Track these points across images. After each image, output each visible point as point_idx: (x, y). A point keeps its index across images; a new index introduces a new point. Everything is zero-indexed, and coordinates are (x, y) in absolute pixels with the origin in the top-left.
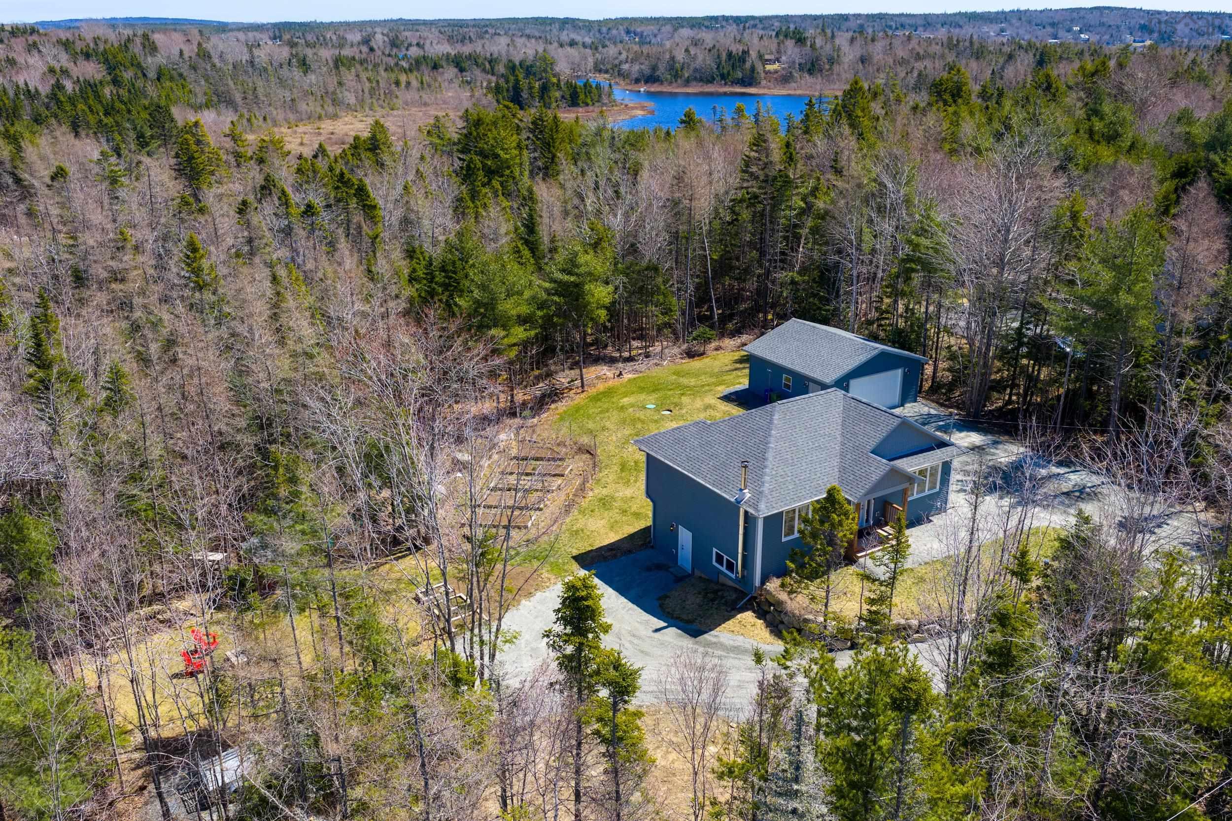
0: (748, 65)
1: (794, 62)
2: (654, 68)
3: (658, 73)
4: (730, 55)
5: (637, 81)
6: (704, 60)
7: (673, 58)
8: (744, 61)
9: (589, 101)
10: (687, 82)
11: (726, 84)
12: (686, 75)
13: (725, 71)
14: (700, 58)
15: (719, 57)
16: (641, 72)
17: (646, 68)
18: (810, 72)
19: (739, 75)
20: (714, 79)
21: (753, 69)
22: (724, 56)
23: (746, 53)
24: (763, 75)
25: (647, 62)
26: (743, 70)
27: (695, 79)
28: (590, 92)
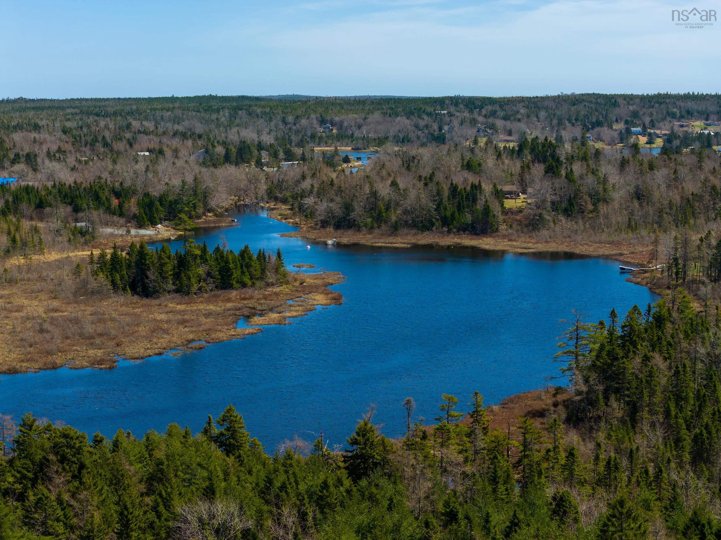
0: (479, 206)
1: (544, 201)
2: (348, 208)
3: (353, 215)
4: (454, 189)
5: (324, 224)
6: (418, 198)
7: (374, 194)
8: (475, 200)
9: (247, 280)
10: (395, 229)
11: (449, 232)
12: (394, 218)
13: (448, 214)
14: (413, 194)
15: (439, 193)
16: (330, 211)
17: (336, 208)
18: (568, 212)
19: (468, 218)
20: (433, 224)
21: (487, 210)
22: (446, 193)
23: (476, 188)
24: (501, 218)
25: (338, 199)
26: (472, 212)
27: (406, 224)
28: (248, 266)
